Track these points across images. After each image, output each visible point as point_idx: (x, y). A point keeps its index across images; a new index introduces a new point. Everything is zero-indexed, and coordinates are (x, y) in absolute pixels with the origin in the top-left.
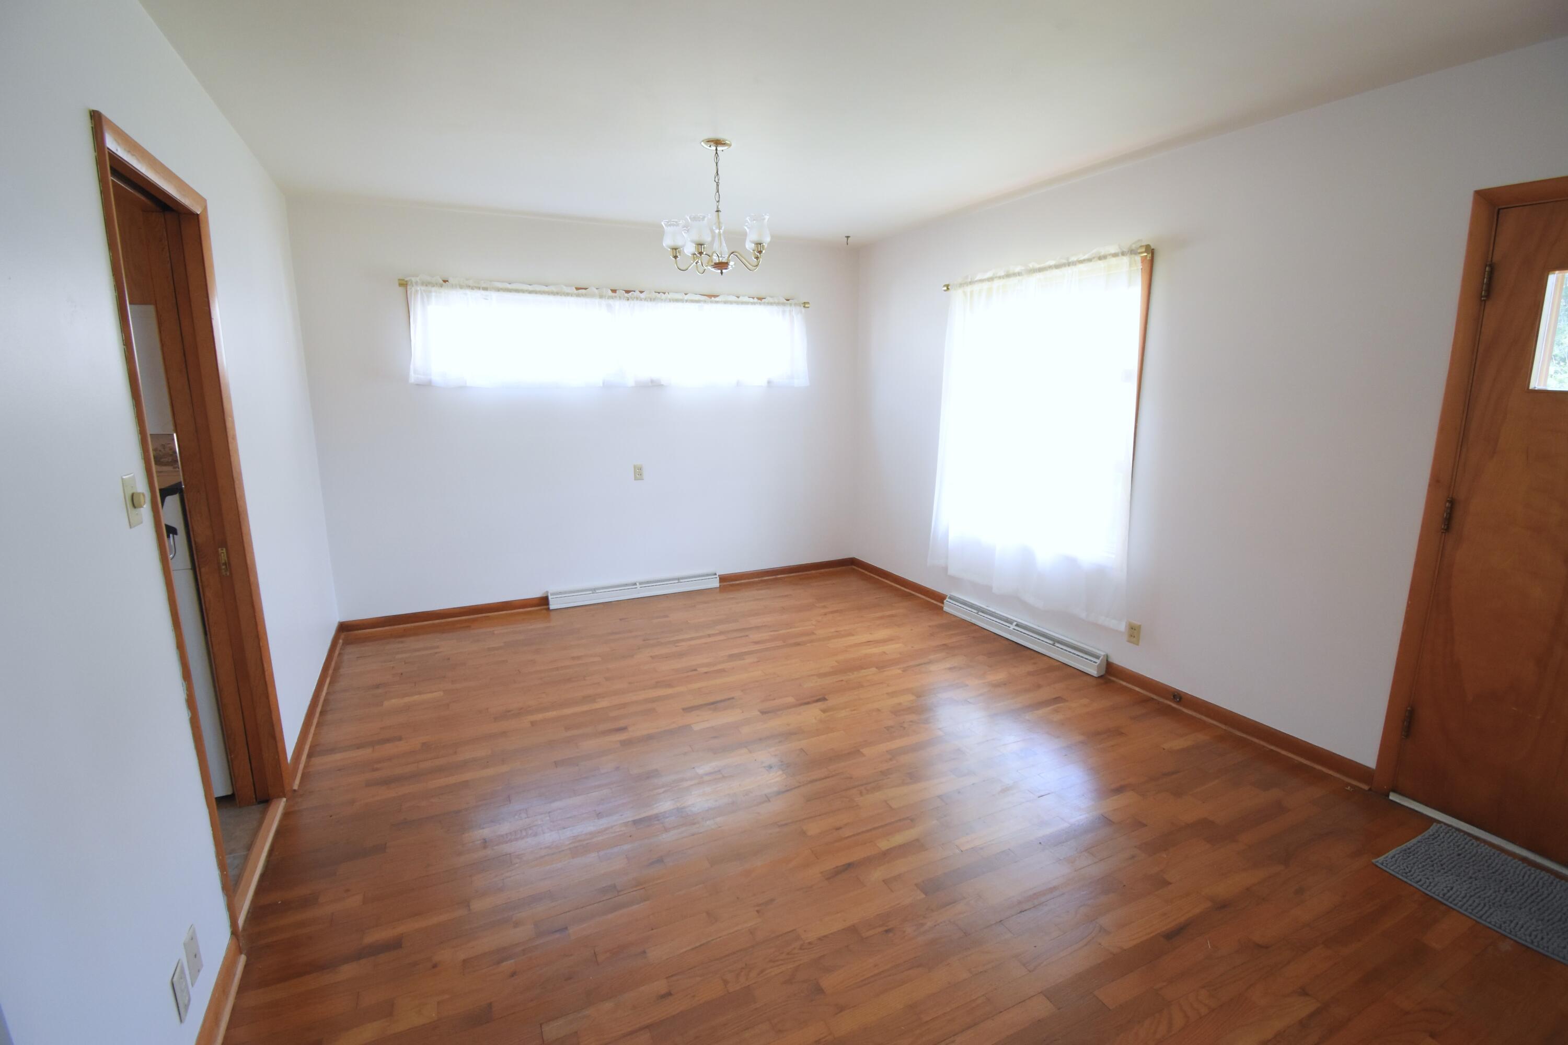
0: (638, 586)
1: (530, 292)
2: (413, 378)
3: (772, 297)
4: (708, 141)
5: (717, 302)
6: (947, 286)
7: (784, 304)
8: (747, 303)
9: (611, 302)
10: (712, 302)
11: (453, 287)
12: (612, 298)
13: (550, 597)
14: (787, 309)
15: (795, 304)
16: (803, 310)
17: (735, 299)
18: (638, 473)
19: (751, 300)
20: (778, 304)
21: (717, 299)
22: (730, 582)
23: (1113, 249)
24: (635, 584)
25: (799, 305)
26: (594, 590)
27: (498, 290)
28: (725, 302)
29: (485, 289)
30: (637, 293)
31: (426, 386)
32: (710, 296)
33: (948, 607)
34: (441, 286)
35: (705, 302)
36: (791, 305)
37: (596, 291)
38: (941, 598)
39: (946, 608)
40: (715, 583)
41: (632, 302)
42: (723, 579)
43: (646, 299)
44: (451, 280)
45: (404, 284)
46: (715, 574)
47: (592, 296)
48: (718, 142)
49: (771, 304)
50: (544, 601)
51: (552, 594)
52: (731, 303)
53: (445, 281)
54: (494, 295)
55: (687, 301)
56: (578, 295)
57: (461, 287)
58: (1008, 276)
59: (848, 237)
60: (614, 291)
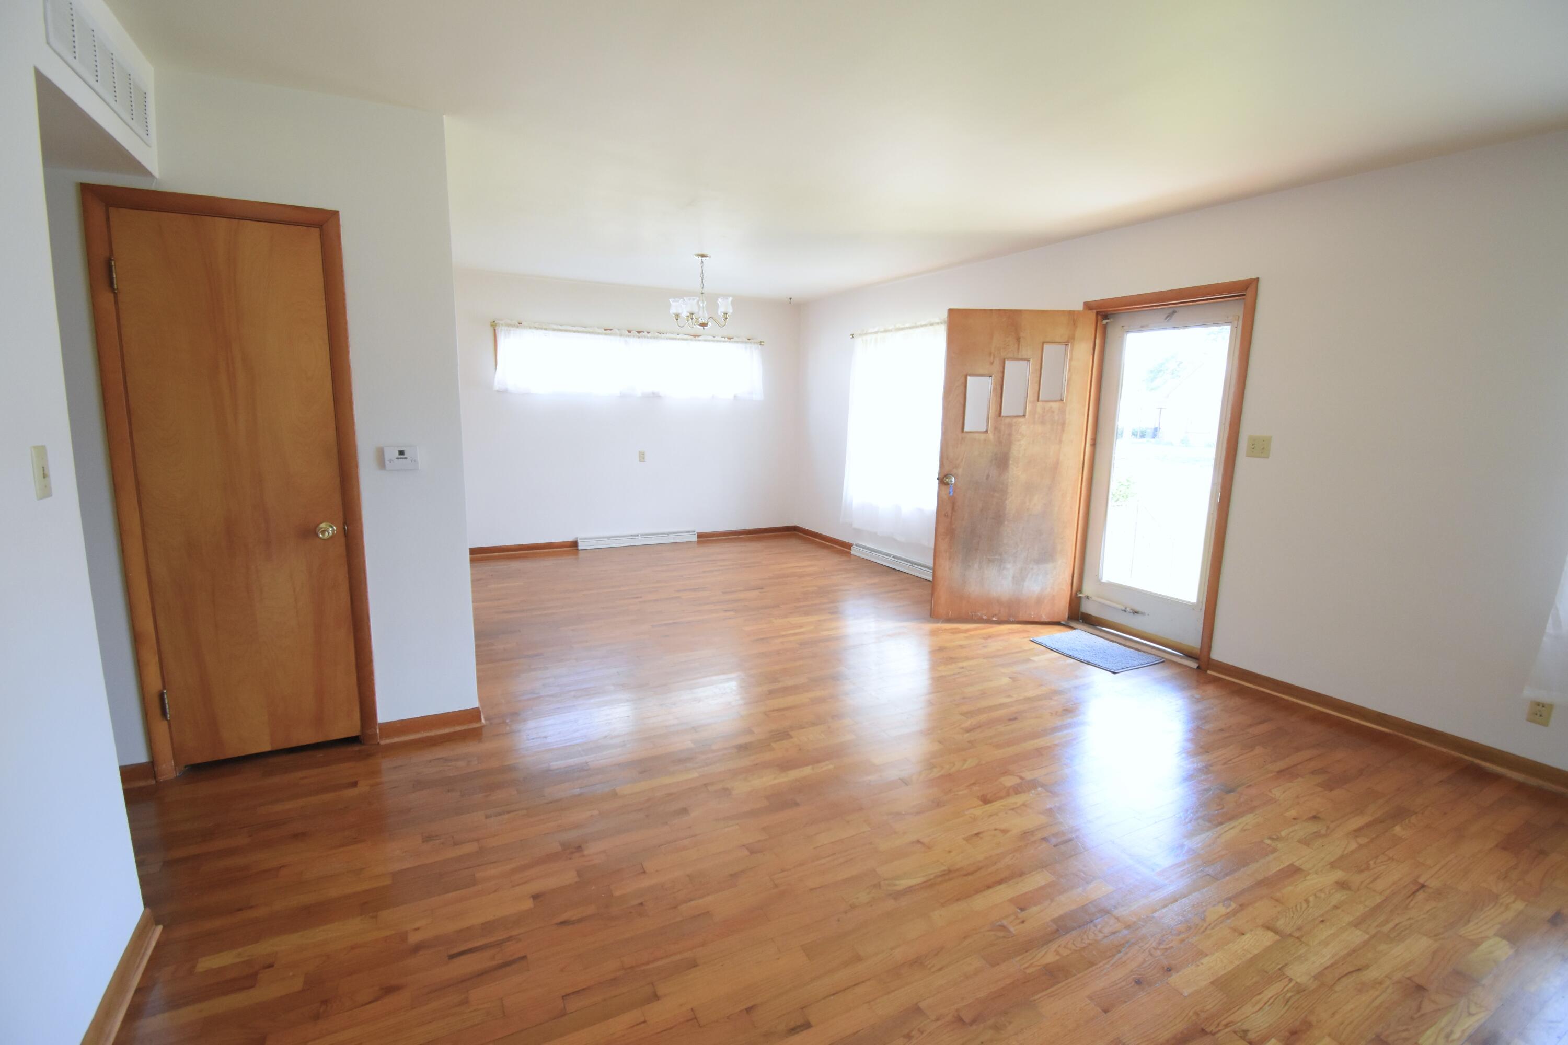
0: (640, 537)
1: (575, 332)
2: (497, 386)
3: (738, 337)
4: (698, 255)
5: (699, 340)
6: (852, 335)
7: (746, 342)
8: (720, 341)
9: (627, 339)
10: (696, 340)
11: (525, 327)
12: (628, 336)
13: (579, 541)
14: (748, 346)
15: (754, 343)
16: (760, 347)
17: (711, 338)
18: (642, 457)
19: (723, 339)
20: (742, 342)
21: (699, 338)
22: (704, 538)
24: (638, 536)
25: (757, 343)
26: (609, 538)
27: (554, 330)
28: (705, 341)
29: (546, 329)
30: (645, 334)
31: (504, 392)
32: (695, 336)
33: (854, 551)
34: (518, 327)
35: (691, 340)
36: (751, 343)
37: (618, 332)
38: (849, 546)
39: (852, 552)
40: (695, 538)
41: (641, 339)
42: (700, 536)
43: (651, 338)
44: (524, 323)
45: (494, 326)
46: (694, 532)
47: (615, 335)
48: (703, 256)
49: (737, 342)
50: (574, 544)
51: (580, 539)
52: (709, 341)
53: (519, 324)
54: (551, 333)
55: (679, 339)
56: (606, 334)
57: (530, 328)
58: (886, 331)
59: (790, 298)
60: (629, 332)
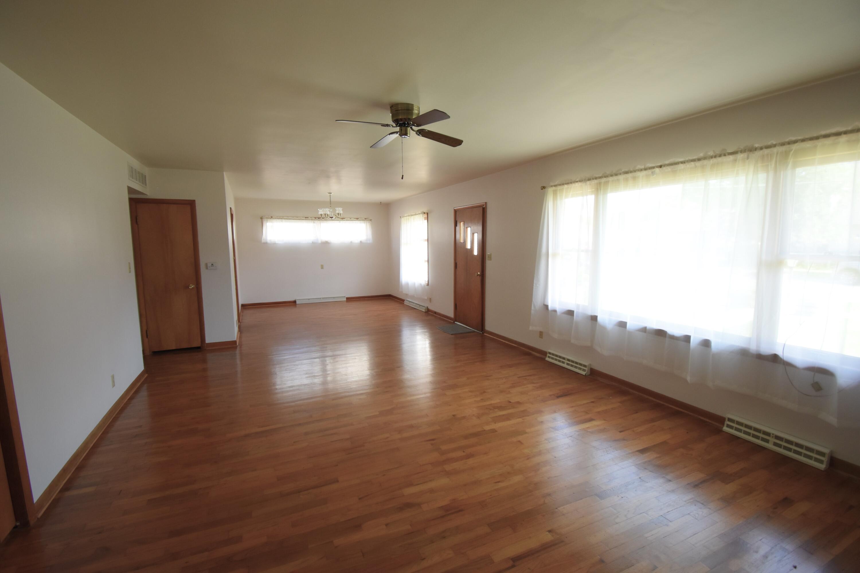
0: (322, 299)
1: (293, 219)
2: (263, 241)
3: (361, 218)
4: (328, 193)
5: (344, 220)
6: (400, 217)
7: (364, 220)
8: (353, 220)
9: (314, 221)
10: (343, 220)
11: (274, 219)
12: (315, 220)
13: (297, 301)
14: (365, 221)
15: (368, 220)
16: (370, 222)
17: (350, 219)
18: (322, 267)
19: (355, 219)
20: (362, 220)
21: (344, 219)
22: (349, 299)
23: (420, 212)
24: (321, 298)
25: (369, 220)
26: (309, 299)
27: (285, 219)
28: (347, 220)
29: (282, 219)
30: (321, 219)
31: (266, 243)
32: (342, 219)
33: (406, 303)
34: (271, 218)
35: (341, 220)
36: (366, 220)
37: (310, 218)
38: (403, 300)
39: (405, 303)
40: (345, 299)
41: (320, 221)
42: (347, 298)
43: (324, 220)
44: (273, 217)
45: (262, 218)
46: (345, 297)
47: (309, 220)
48: (330, 193)
49: (360, 220)
50: (295, 302)
51: (298, 300)
52: (348, 220)
53: (272, 217)
54: (284, 220)
55: (335, 220)
56: (305, 220)
57: (276, 219)
58: (409, 216)
59: (381, 202)
60: (315, 218)
